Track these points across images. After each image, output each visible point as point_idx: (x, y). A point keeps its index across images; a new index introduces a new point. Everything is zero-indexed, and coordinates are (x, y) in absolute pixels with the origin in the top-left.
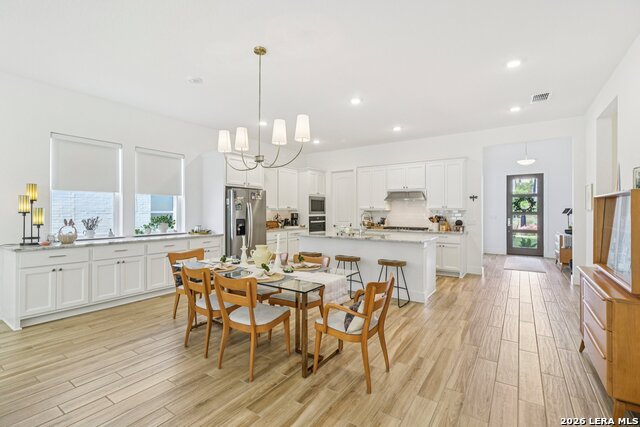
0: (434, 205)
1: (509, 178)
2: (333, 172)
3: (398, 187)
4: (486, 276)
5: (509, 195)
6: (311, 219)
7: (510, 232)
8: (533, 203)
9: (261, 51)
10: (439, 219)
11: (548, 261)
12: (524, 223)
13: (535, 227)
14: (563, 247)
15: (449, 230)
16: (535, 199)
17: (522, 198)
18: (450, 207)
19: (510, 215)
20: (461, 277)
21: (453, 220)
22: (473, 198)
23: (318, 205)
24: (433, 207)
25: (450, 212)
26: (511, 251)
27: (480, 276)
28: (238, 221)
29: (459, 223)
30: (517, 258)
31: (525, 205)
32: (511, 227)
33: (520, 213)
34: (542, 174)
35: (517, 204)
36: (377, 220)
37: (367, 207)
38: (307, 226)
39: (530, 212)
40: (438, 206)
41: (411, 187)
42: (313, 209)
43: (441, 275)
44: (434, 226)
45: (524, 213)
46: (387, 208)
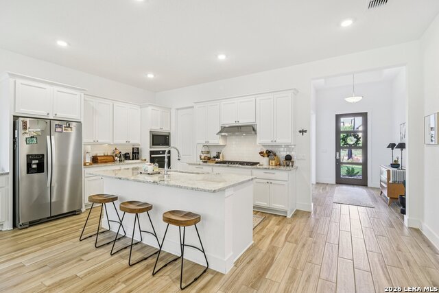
0: (263, 139)
1: (338, 117)
2: (178, 109)
4: (315, 213)
5: (338, 132)
6: (152, 153)
7: (338, 163)
8: (358, 139)
10: (269, 154)
11: (372, 192)
12: (350, 156)
13: (361, 160)
14: (391, 182)
15: (278, 165)
16: (360, 135)
17: (349, 134)
18: (279, 141)
19: (338, 149)
20: (289, 216)
21: (282, 154)
22: (303, 132)
23: (161, 139)
24: (263, 141)
25: (279, 146)
26: (340, 181)
27: (310, 213)
29: (288, 158)
30: (345, 188)
31: (351, 140)
32: (340, 159)
33: (347, 148)
34: (366, 113)
35: (344, 139)
36: (213, 154)
37: (206, 142)
38: (148, 159)
39: (356, 146)
40: (268, 141)
41: (243, 121)
42: (155, 143)
45: (350, 147)
46: (221, 142)
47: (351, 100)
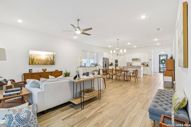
0: (142, 61)
1: (160, 56)
3: (135, 58)
5: (160, 59)
6: (115, 64)
7: (160, 68)
8: (165, 61)
9: (118, 40)
10: (143, 64)
12: (163, 66)
15: (145, 66)
17: (163, 60)
18: (146, 62)
19: (160, 64)
20: (148, 75)
21: (146, 64)
22: (150, 60)
23: (116, 61)
24: (142, 62)
25: (146, 63)
26: (160, 72)
27: (152, 75)
28: (105, 64)
31: (163, 62)
32: (160, 66)
34: (167, 55)
35: (161, 61)
36: (130, 64)
37: (128, 62)
38: (115, 66)
40: (143, 62)
41: (137, 58)
42: (116, 62)
43: (144, 75)
44: (142, 65)
45: (163, 63)
46: (132, 62)
47: (162, 52)
